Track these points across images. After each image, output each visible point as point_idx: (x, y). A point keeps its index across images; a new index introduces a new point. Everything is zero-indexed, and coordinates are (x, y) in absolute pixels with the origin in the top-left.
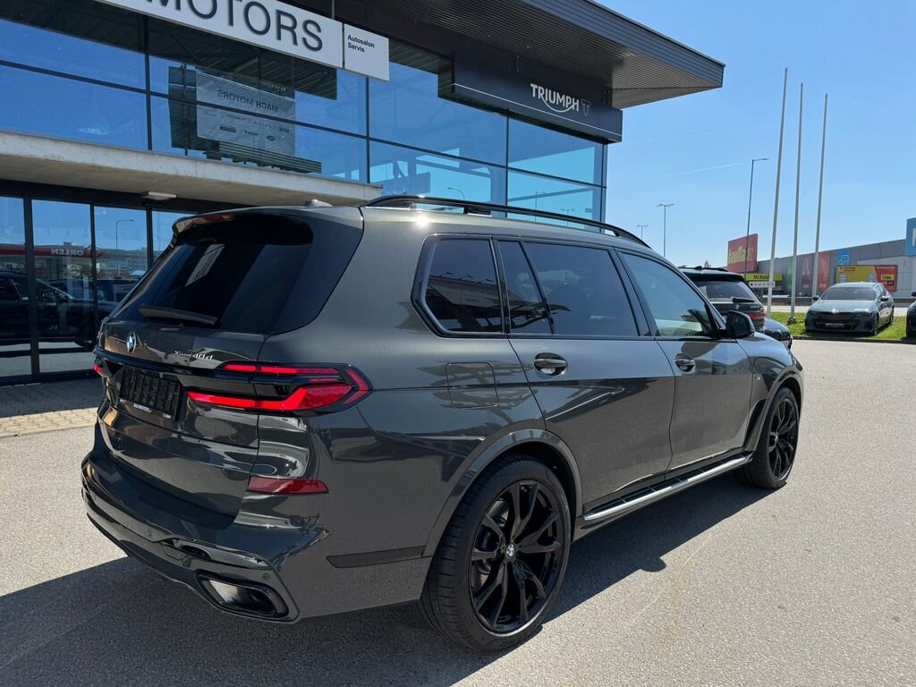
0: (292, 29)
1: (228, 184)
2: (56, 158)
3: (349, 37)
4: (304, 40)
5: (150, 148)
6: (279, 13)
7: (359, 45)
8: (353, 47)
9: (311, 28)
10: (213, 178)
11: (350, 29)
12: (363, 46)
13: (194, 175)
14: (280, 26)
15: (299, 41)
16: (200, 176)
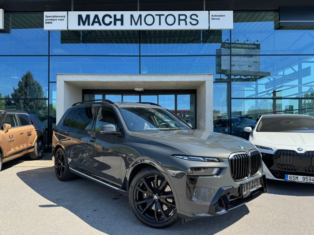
0: (185, 20)
1: (145, 82)
2: (86, 80)
3: (212, 16)
4: (190, 22)
5: (140, 73)
6: (179, 15)
7: (217, 17)
8: (214, 19)
9: (194, 17)
10: (137, 80)
11: (212, 13)
12: (219, 17)
13: (130, 80)
14: (180, 20)
15: (188, 23)
16: (132, 80)
